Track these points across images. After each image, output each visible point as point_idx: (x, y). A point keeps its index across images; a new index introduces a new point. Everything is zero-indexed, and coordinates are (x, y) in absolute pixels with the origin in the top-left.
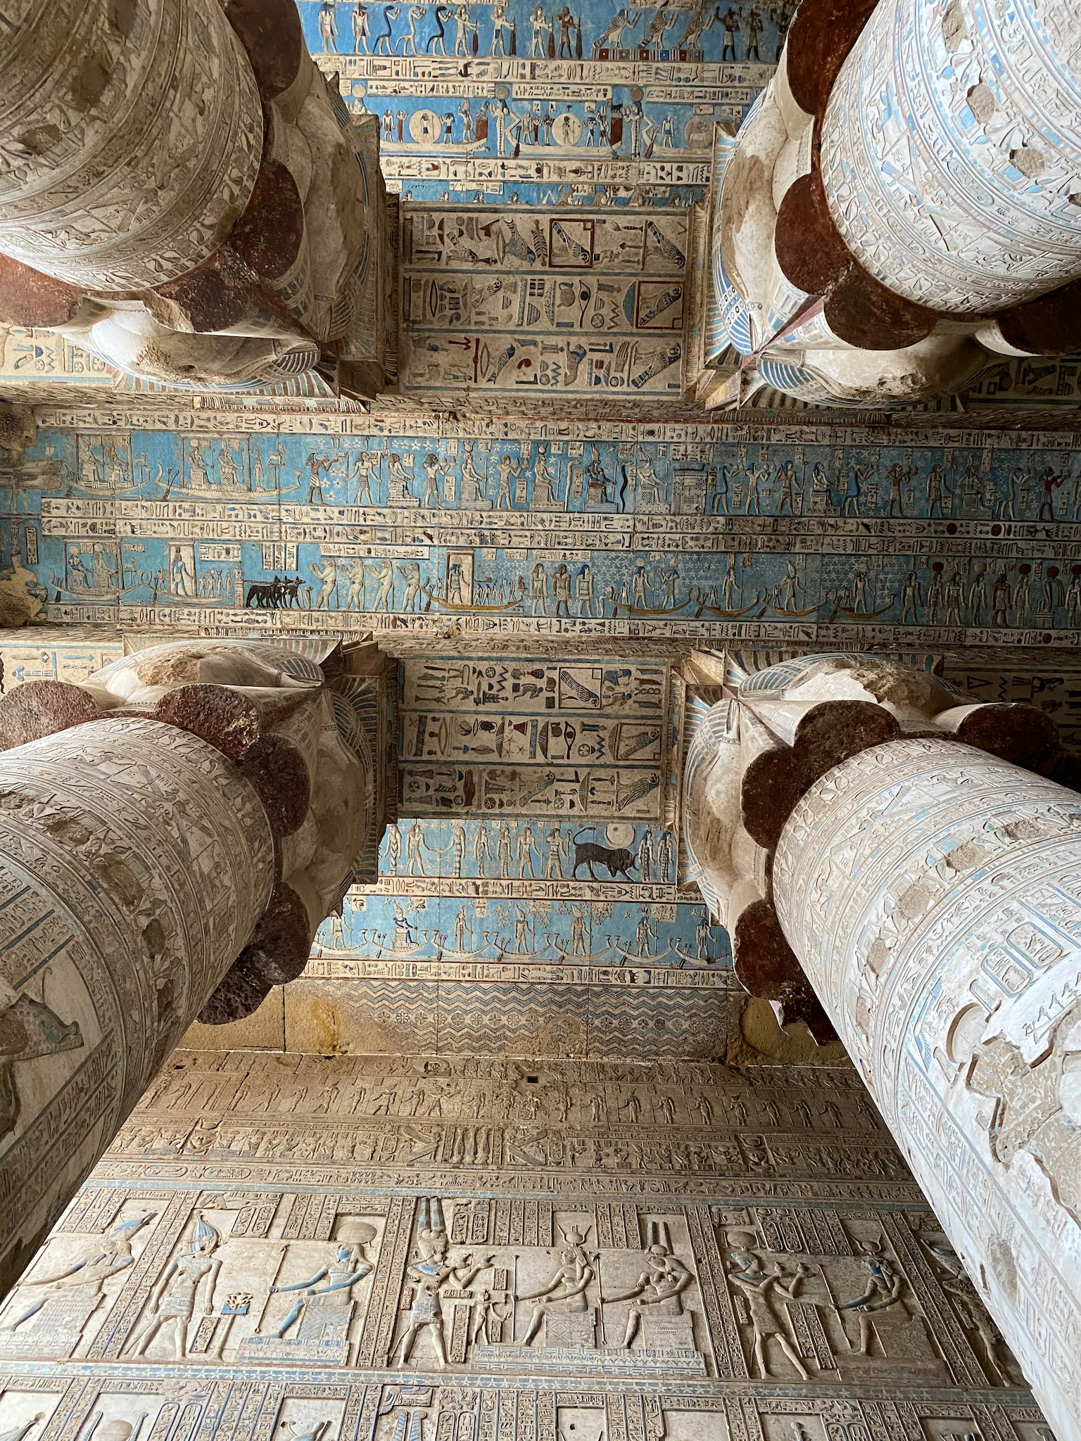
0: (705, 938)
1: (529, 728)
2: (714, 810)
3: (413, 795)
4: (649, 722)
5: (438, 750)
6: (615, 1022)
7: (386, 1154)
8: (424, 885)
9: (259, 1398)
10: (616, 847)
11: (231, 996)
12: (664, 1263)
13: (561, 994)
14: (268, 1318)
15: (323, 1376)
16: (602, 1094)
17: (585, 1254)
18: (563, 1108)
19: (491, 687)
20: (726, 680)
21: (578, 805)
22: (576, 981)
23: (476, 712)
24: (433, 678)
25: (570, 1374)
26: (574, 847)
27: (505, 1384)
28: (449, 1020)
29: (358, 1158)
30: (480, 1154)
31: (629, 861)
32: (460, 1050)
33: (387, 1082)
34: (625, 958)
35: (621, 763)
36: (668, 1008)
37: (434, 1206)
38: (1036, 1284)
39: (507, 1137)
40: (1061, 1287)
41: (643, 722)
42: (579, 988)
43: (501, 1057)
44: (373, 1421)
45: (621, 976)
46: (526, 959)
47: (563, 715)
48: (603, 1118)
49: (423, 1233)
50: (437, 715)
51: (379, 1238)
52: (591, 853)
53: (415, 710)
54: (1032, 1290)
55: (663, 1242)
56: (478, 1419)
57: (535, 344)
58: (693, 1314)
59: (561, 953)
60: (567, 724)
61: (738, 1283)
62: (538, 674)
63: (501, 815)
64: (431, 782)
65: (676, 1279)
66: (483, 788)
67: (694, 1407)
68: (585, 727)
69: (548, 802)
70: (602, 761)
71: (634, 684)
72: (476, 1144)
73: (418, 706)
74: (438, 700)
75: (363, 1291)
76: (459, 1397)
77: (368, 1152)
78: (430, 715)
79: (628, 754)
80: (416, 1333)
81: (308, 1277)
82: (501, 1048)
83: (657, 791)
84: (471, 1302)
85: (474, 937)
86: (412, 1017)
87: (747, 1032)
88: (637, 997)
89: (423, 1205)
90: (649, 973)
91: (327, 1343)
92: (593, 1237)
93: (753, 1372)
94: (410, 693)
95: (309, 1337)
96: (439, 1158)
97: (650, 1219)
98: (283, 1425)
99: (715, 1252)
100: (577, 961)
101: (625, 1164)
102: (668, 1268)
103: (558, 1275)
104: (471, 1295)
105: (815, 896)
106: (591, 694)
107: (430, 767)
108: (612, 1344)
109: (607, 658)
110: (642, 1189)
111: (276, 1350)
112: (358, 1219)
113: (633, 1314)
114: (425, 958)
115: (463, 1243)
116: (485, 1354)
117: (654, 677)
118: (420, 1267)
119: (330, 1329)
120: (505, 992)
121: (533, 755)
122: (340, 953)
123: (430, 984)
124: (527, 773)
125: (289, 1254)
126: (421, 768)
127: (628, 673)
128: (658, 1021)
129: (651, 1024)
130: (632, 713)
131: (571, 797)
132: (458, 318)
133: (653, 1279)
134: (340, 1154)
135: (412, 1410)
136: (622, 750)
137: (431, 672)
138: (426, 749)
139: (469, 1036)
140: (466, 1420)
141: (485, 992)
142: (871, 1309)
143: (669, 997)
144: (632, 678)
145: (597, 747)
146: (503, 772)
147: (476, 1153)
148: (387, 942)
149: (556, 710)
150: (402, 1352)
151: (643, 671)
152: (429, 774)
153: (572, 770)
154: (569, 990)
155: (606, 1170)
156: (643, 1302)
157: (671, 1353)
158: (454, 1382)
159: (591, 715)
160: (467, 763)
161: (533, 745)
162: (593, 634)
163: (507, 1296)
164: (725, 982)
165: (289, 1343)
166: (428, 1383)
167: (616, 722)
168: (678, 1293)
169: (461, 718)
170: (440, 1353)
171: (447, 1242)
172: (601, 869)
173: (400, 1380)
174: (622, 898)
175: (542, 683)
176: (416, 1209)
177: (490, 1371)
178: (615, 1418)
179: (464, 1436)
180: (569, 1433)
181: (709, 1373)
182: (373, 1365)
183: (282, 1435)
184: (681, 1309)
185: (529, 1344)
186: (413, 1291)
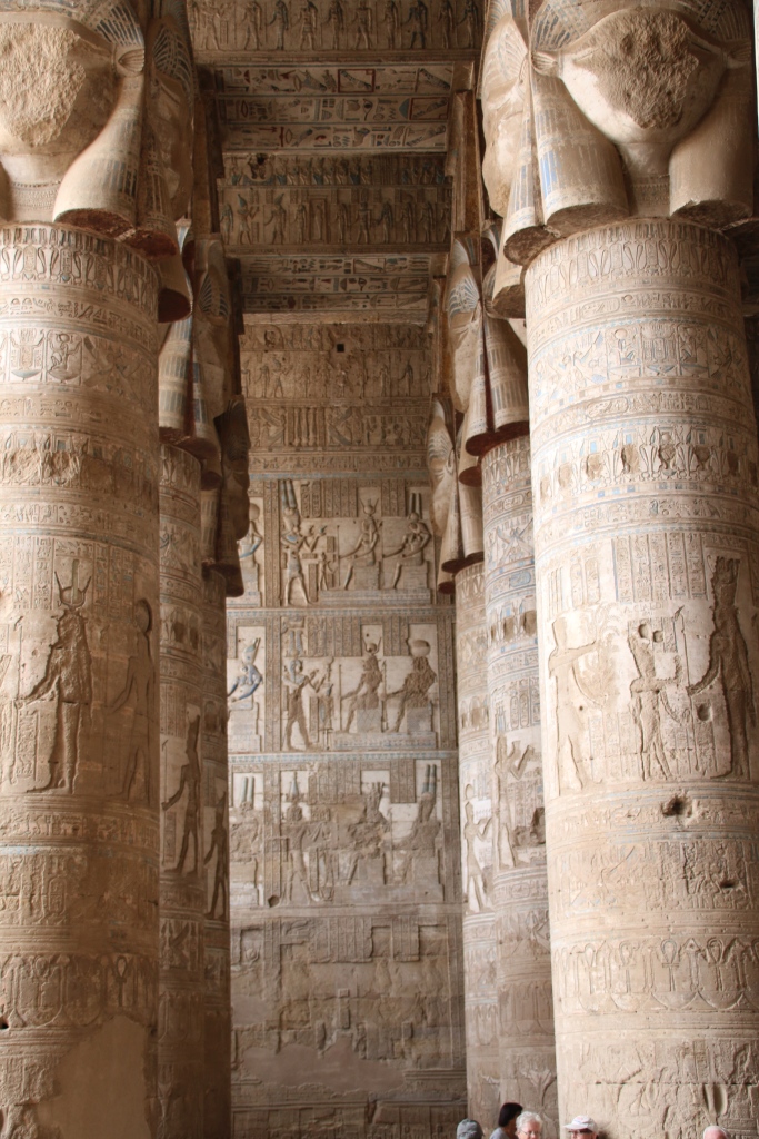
1: (333, 281)
4: (419, 277)
5: (268, 289)
12: (416, 527)
15: (251, 614)
17: (374, 523)
18: (361, 383)
19: (304, 267)
21: (369, 306)
23: (294, 276)
24: (262, 264)
25: (366, 606)
35: (399, 291)
37: (288, 486)
39: (327, 417)
41: (414, 276)
43: (317, 321)
47: (357, 275)
48: (388, 391)
49: (284, 508)
50: (266, 277)
53: (249, 277)
55: (417, 510)
56: (326, 634)
57: (329, 128)
58: (428, 563)
60: (360, 279)
62: (338, 262)
63: (315, 311)
64: (264, 301)
65: (422, 539)
66: (302, 302)
67: (423, 621)
68: (372, 279)
69: (347, 306)
70: (386, 291)
72: (308, 425)
73: (253, 274)
74: (266, 272)
75: (260, 555)
76: (316, 622)
78: (261, 278)
79: (404, 288)
80: (291, 584)
83: (425, 300)
84: (315, 561)
89: (282, 486)
91: (250, 594)
94: (245, 270)
96: (286, 440)
97: (413, 490)
98: (240, 641)
101: (399, 442)
102: (418, 530)
103: (360, 538)
104: (316, 556)
106: (377, 268)
107: (262, 296)
110: (409, 464)
113: (398, 565)
115: (308, 517)
116: (327, 596)
118: (287, 537)
119: (249, 584)
121: (337, 290)
124: (332, 296)
126: (256, 296)
130: (407, 273)
131: (364, 304)
132: (265, 117)
133: (410, 539)
135: (295, 630)
136: (400, 287)
137: (259, 262)
138: (259, 289)
140: (320, 634)
144: (407, 262)
145: (382, 286)
146: (315, 296)
147: (308, 434)
149: (352, 274)
150: (286, 596)
153: (364, 294)
155: (388, 446)
156: (404, 556)
158: (313, 614)
159: (378, 275)
160: (289, 294)
161: (336, 287)
166: (301, 614)
167: (395, 277)
168: (422, 550)
169: (283, 278)
170: (303, 595)
171: (299, 517)
173: (288, 613)
176: (279, 490)
177: (329, 607)
178: (387, 629)
179: (320, 642)
180: (366, 639)
181: (432, 603)
182: (274, 606)
183: (241, 646)
184: (423, 560)
185: (346, 588)
186: (286, 555)
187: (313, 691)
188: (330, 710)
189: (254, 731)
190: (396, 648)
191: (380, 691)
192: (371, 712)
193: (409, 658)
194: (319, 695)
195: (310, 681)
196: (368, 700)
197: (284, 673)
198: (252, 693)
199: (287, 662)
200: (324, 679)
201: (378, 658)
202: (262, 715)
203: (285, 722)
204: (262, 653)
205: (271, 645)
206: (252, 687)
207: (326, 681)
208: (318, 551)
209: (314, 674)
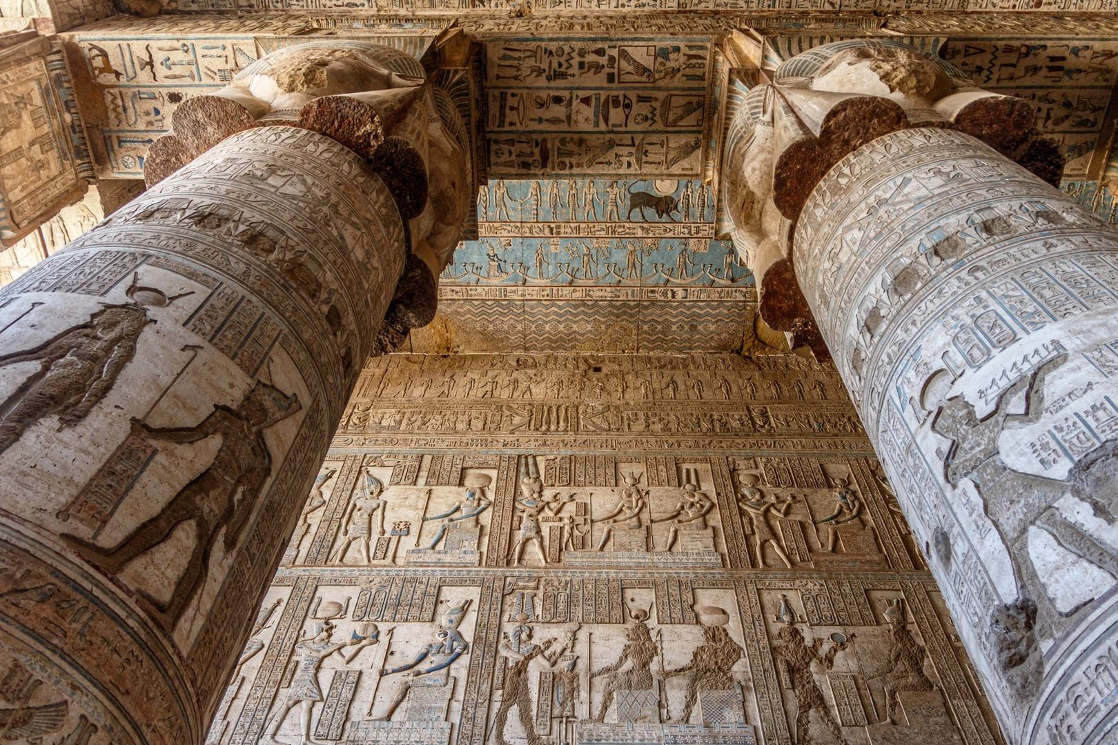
0: (731, 264)
1: (593, 101)
2: (750, 184)
3: (499, 160)
4: (694, 93)
5: (517, 121)
6: (659, 327)
7: (494, 426)
8: (509, 228)
9: (423, 586)
10: (663, 195)
11: (381, 337)
12: (694, 496)
13: (618, 308)
14: (423, 537)
15: (464, 573)
16: (649, 379)
17: (638, 491)
18: (620, 390)
19: (560, 65)
20: (763, 64)
21: (635, 166)
22: (630, 298)
23: (548, 88)
24: (511, 58)
25: (630, 568)
26: (629, 196)
27: (587, 575)
28: (533, 328)
29: (474, 429)
30: (562, 424)
31: (672, 206)
32: (542, 349)
33: (491, 374)
34: (668, 280)
35: (670, 129)
36: (700, 316)
37: (531, 461)
38: (964, 563)
39: (580, 412)
40: (980, 568)
41: (689, 93)
42: (632, 304)
43: (573, 353)
44: (500, 599)
45: (665, 294)
46: (591, 283)
47: (621, 89)
48: (650, 396)
49: (524, 480)
50: (515, 91)
51: (493, 484)
52: (643, 200)
53: (496, 87)
54: (961, 566)
55: (693, 481)
56: (570, 596)
58: (714, 529)
59: (618, 278)
60: (625, 96)
61: (745, 508)
62: (600, 52)
63: (571, 175)
64: (513, 149)
65: (702, 506)
66: (556, 153)
67: (713, 585)
68: (641, 99)
69: (609, 163)
70: (654, 127)
71: (682, 59)
72: (558, 417)
73: (501, 83)
74: (516, 78)
75: (486, 518)
76: (556, 584)
77: (481, 425)
78: (510, 92)
79: (675, 121)
80: (524, 544)
81: (445, 510)
82: (573, 347)
83: (699, 153)
84: (560, 524)
85: (550, 268)
86: (506, 327)
87: (759, 331)
88: (676, 308)
89: (523, 461)
90: (686, 291)
91: (465, 552)
92: (644, 480)
93: (754, 564)
94: (493, 72)
95: (452, 549)
96: (532, 427)
97: (685, 467)
98: (441, 602)
99: (730, 488)
100: (630, 283)
101: (666, 429)
102: (696, 499)
103: (620, 505)
104: (561, 519)
105: (827, 265)
106: (645, 69)
107: (511, 136)
108: (659, 549)
109: (659, 36)
110: (679, 446)
111: (431, 557)
112: (478, 471)
113: (672, 529)
114: (513, 283)
115: (553, 485)
116: (573, 557)
117: (700, 53)
118: (524, 502)
119: (466, 543)
120: (576, 307)
121: (597, 124)
122: (448, 281)
123: (518, 303)
124: (592, 140)
125: (432, 496)
126: (504, 137)
127: (677, 49)
128: (692, 326)
129: (686, 327)
130: (680, 85)
131: (628, 159)
133: (687, 506)
134: (460, 427)
135: (526, 592)
136: (671, 118)
137: (509, 53)
138: (507, 121)
139: (549, 339)
140: (562, 597)
141: (560, 307)
142: (838, 523)
143: (701, 308)
144: (681, 54)
145: (650, 116)
146: (572, 139)
147: (558, 423)
148: (483, 272)
149: (616, 85)
150: (516, 556)
151: (691, 48)
152: (511, 142)
153: (629, 136)
154: (625, 304)
155: (652, 433)
156: (680, 522)
157: (698, 554)
158: (552, 574)
159: (646, 88)
160: (542, 132)
161: (596, 116)
162: (647, 9)
163: (585, 520)
164: (745, 296)
165: (439, 552)
166: (535, 575)
167: (666, 93)
168: (704, 515)
169: (536, 94)
170: (541, 556)
171: (541, 486)
172: (650, 212)
173: (516, 574)
174: (667, 235)
175: (603, 60)
176: (518, 464)
177: (576, 567)
178: (661, 593)
179: (561, 607)
180: (630, 604)
181: (724, 566)
182: (497, 565)
183: (441, 608)
184: (706, 526)
185: (602, 549)
186: (521, 518)
187: (547, 664)
188: (573, 691)
189: (443, 716)
190: (677, 614)
191: (654, 667)
192: (642, 695)
193: (698, 627)
194: (556, 669)
195: (542, 652)
196: (635, 679)
197: (503, 641)
198: (449, 664)
199: (509, 628)
200: (564, 649)
201: (650, 626)
202: (460, 695)
203: (496, 706)
204: (472, 617)
205: (487, 608)
206: (449, 658)
207: (568, 653)
208: (564, 514)
209: (549, 643)
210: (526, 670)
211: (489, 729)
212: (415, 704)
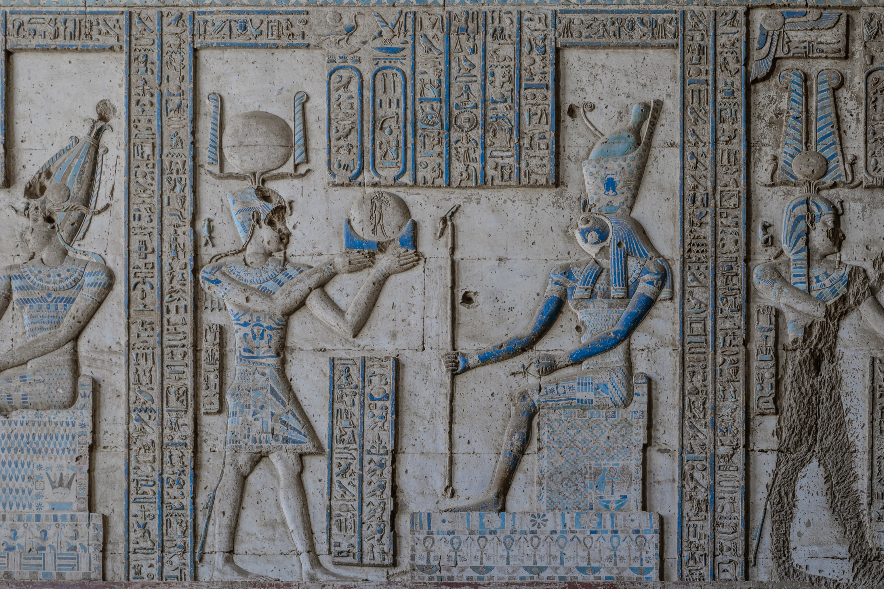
210: (832, 350)
211: (754, 534)
212: (559, 461)
